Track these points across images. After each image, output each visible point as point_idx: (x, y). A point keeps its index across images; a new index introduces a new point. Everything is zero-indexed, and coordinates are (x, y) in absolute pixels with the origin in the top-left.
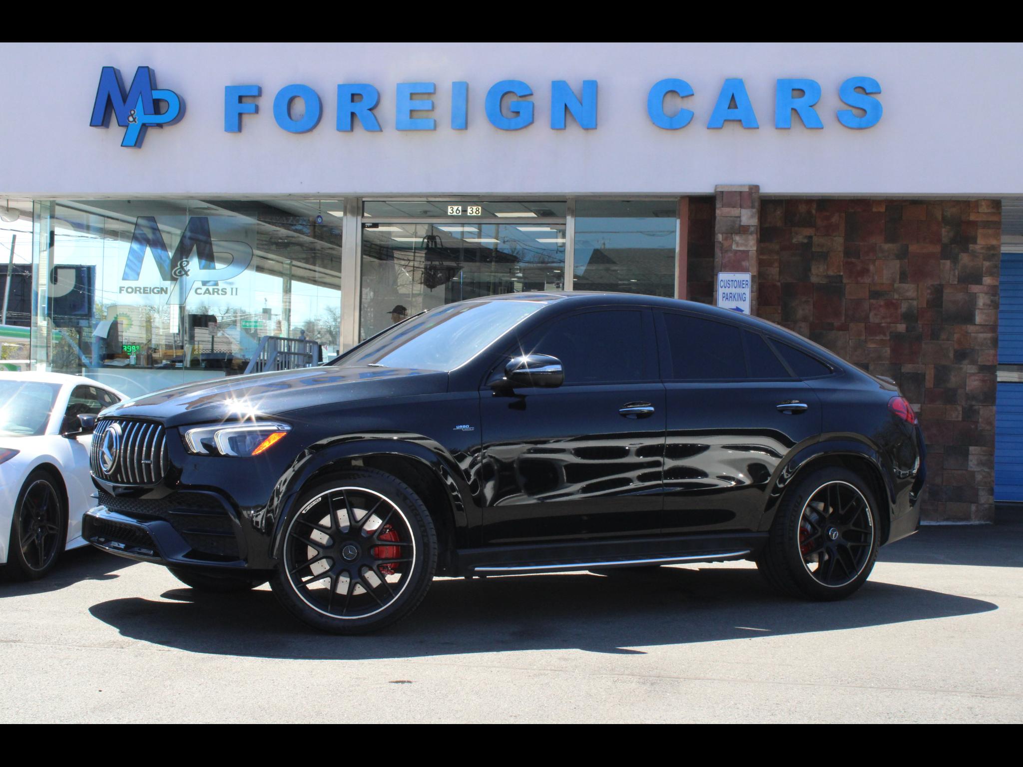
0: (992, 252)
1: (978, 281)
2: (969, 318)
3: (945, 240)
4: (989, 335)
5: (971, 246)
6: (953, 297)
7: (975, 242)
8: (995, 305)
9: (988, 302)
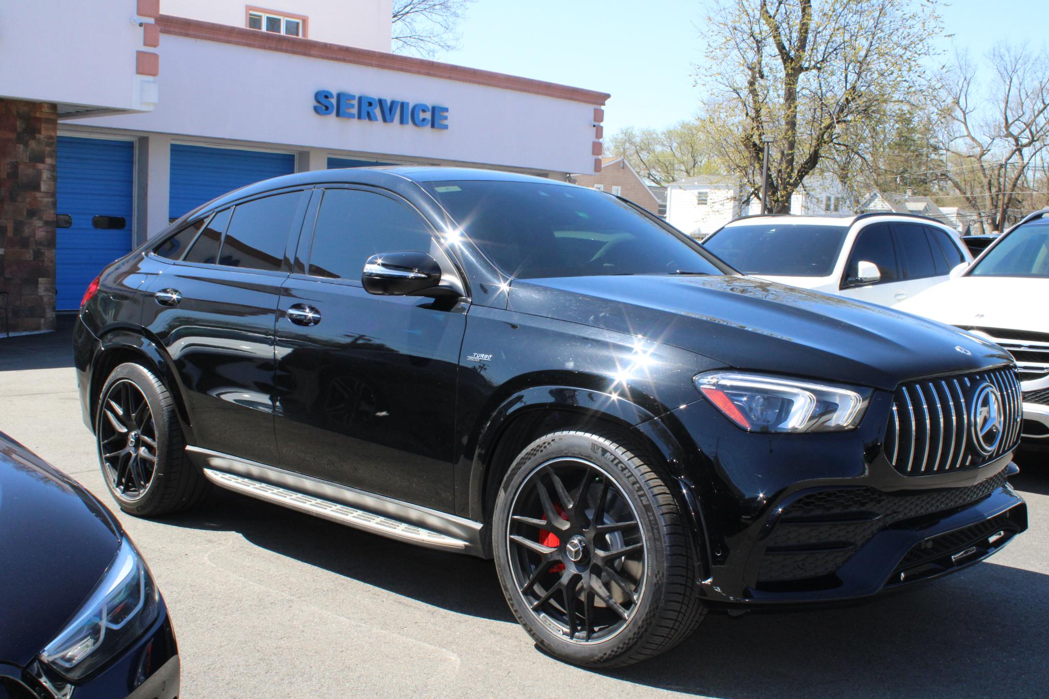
0: (51, 141)
1: (42, 161)
2: (37, 187)
3: (19, 130)
4: (50, 200)
5: (37, 136)
6: (25, 171)
7: (40, 133)
8: (54, 179)
9: (50, 176)
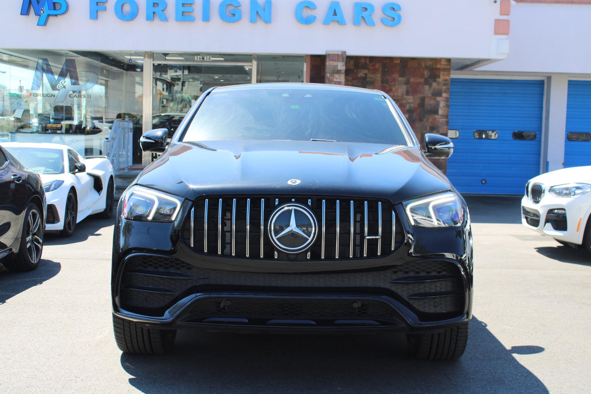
0: (447, 82)
1: (440, 95)
2: (436, 112)
3: (426, 76)
4: (445, 120)
5: (437, 79)
6: (429, 102)
7: (439, 77)
8: (448, 106)
9: (445, 105)
